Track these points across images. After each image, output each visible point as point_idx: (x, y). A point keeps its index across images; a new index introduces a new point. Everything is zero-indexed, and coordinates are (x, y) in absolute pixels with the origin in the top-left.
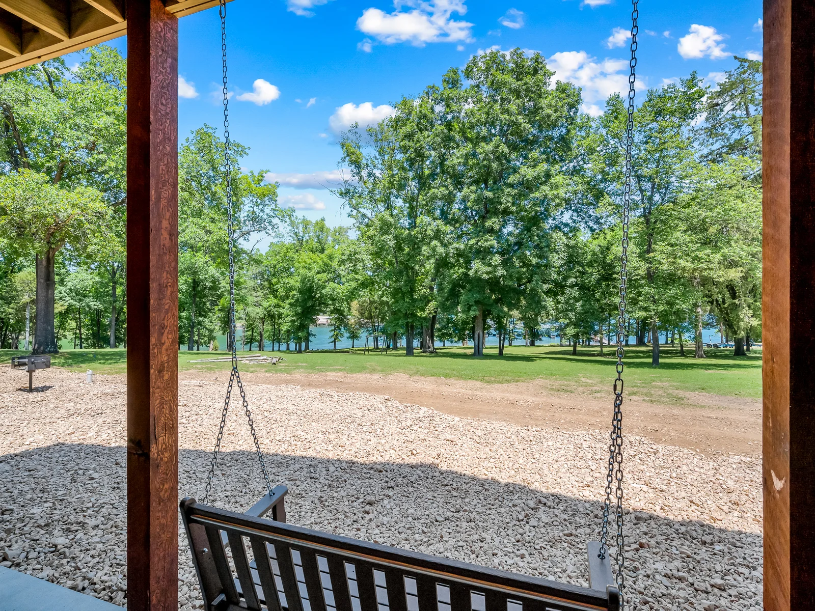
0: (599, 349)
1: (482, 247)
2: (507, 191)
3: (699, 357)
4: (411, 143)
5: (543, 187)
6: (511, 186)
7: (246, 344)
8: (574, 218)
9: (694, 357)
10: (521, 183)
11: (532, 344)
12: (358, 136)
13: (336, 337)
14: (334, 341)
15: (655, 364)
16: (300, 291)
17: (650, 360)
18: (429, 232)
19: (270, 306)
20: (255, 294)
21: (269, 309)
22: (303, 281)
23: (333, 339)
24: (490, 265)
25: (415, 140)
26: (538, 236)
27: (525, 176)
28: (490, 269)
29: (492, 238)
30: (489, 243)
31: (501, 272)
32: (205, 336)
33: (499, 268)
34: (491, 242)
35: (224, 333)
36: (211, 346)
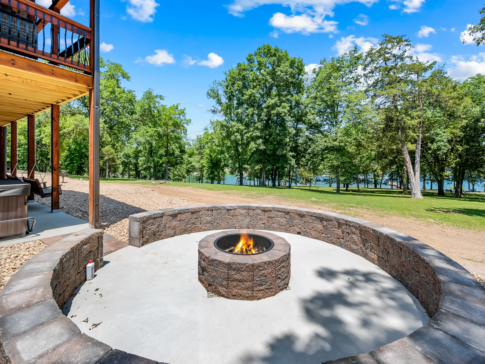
29: (258, 132)
30: (256, 134)
31: (262, 147)
32: (181, 176)
33: (261, 145)
34: (257, 134)
35: (188, 175)
36: (183, 181)
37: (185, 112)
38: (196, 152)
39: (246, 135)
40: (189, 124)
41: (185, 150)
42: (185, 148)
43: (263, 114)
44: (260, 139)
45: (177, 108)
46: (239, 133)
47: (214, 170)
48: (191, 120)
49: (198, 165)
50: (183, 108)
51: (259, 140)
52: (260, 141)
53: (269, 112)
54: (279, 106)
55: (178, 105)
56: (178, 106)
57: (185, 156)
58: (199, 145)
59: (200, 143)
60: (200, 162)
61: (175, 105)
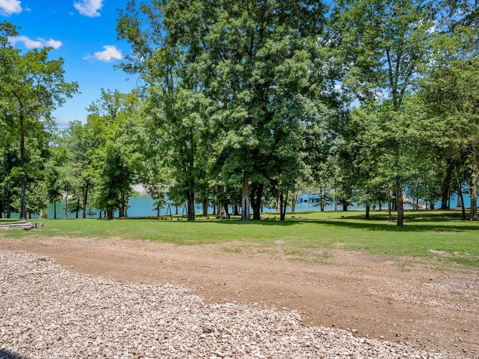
0: (388, 213)
1: (234, 118)
2: (257, 64)
3: (474, 220)
4: (171, 20)
5: (287, 60)
6: (260, 59)
7: (72, 212)
8: (345, 88)
9: (469, 220)
10: (267, 57)
11: (345, 209)
12: (135, 13)
13: (160, 204)
14: (158, 209)
15: (400, 227)
16: (109, 161)
17: (395, 223)
18: (189, 105)
19: (89, 176)
20: (75, 164)
21: (87, 179)
22: (109, 153)
23: (156, 206)
24: (242, 135)
25: (175, 17)
26: (287, 107)
27: (271, 49)
28: (242, 138)
29: (244, 109)
30: (240, 114)
31: (253, 142)
32: (35, 205)
33: (251, 137)
34: (242, 113)
35: (51, 202)
36: (41, 214)
37: (64, 67)
38: (71, 155)
39: (215, 116)
40: (72, 94)
41: (49, 149)
42: (47, 147)
43: (254, 73)
44: (249, 126)
45: (43, 59)
46: (198, 111)
47: (117, 190)
48: (77, 86)
49: (77, 180)
50: (57, 59)
51: (246, 127)
52: (248, 129)
53: (268, 67)
54: (290, 57)
55: (47, 52)
56: (45, 53)
57: (50, 164)
58: (78, 141)
59: (79, 137)
60: (80, 175)
61: (39, 52)
